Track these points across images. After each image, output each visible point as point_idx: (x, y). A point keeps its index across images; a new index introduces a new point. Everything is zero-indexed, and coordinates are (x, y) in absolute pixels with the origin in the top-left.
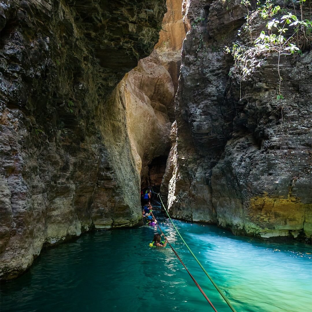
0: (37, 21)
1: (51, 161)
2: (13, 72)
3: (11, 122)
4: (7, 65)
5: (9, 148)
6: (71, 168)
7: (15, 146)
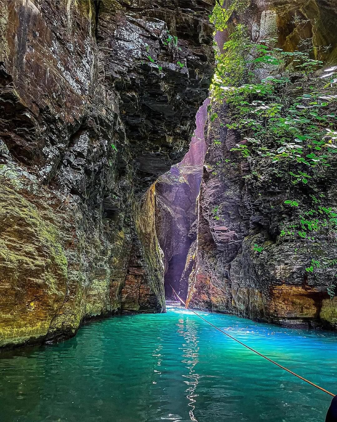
0: (100, 128)
1: (94, 245)
2: (78, 165)
3: (72, 205)
4: (75, 159)
5: (69, 225)
6: (109, 253)
7: (74, 224)
